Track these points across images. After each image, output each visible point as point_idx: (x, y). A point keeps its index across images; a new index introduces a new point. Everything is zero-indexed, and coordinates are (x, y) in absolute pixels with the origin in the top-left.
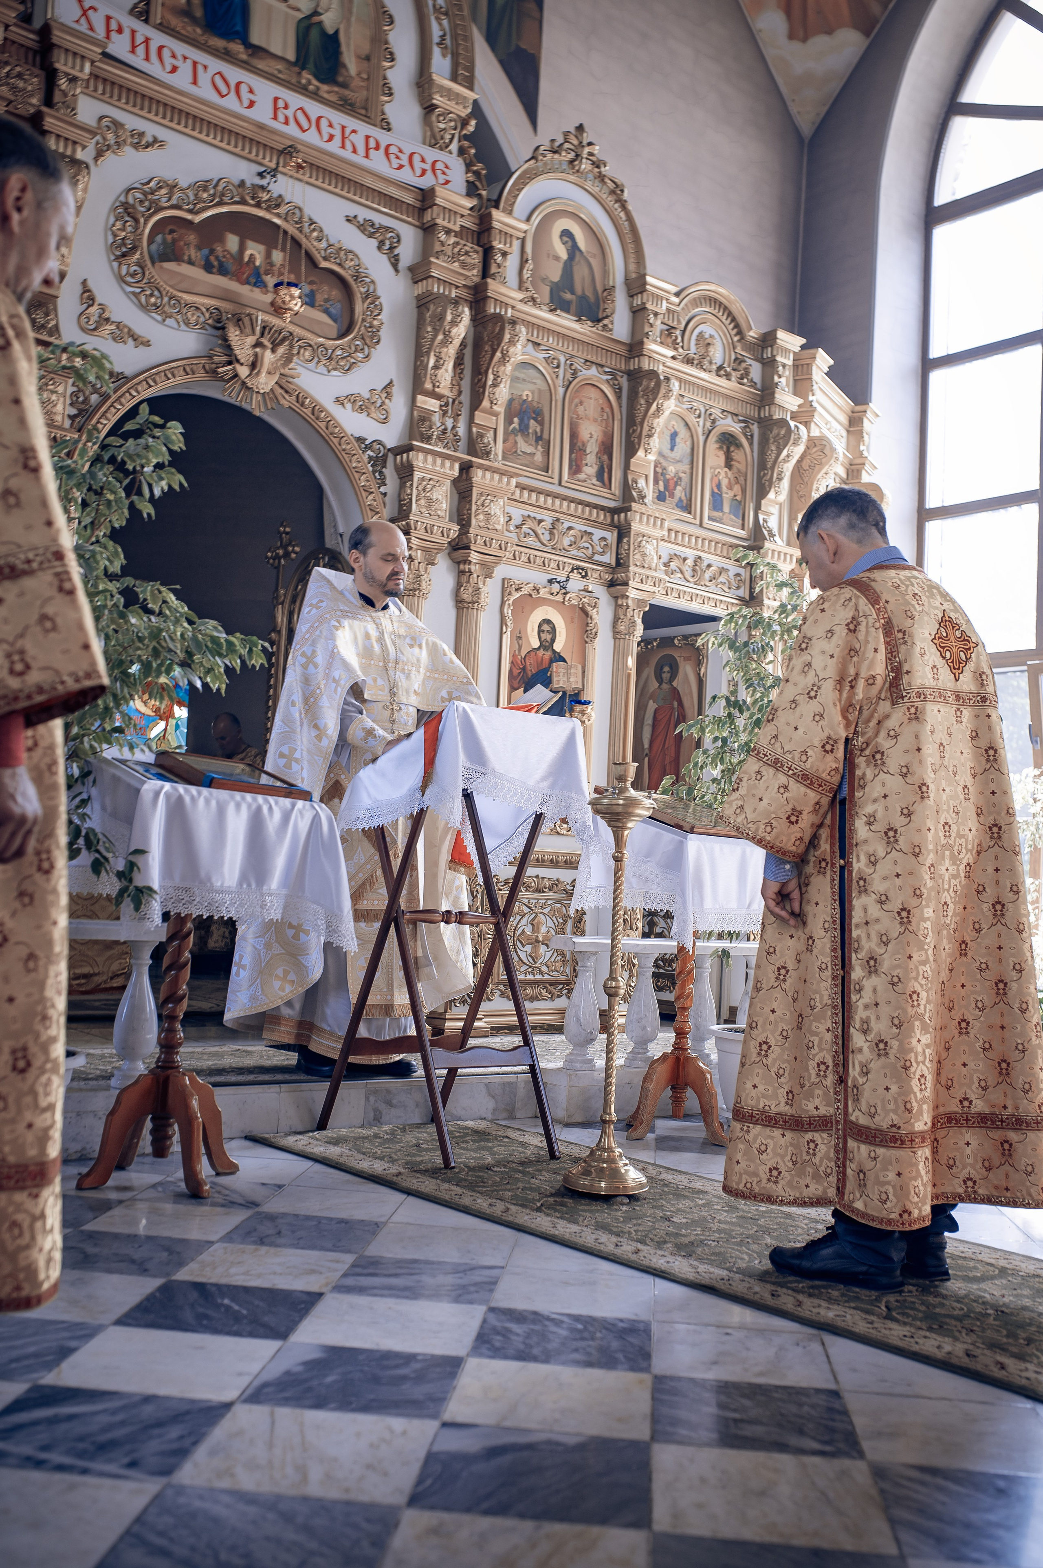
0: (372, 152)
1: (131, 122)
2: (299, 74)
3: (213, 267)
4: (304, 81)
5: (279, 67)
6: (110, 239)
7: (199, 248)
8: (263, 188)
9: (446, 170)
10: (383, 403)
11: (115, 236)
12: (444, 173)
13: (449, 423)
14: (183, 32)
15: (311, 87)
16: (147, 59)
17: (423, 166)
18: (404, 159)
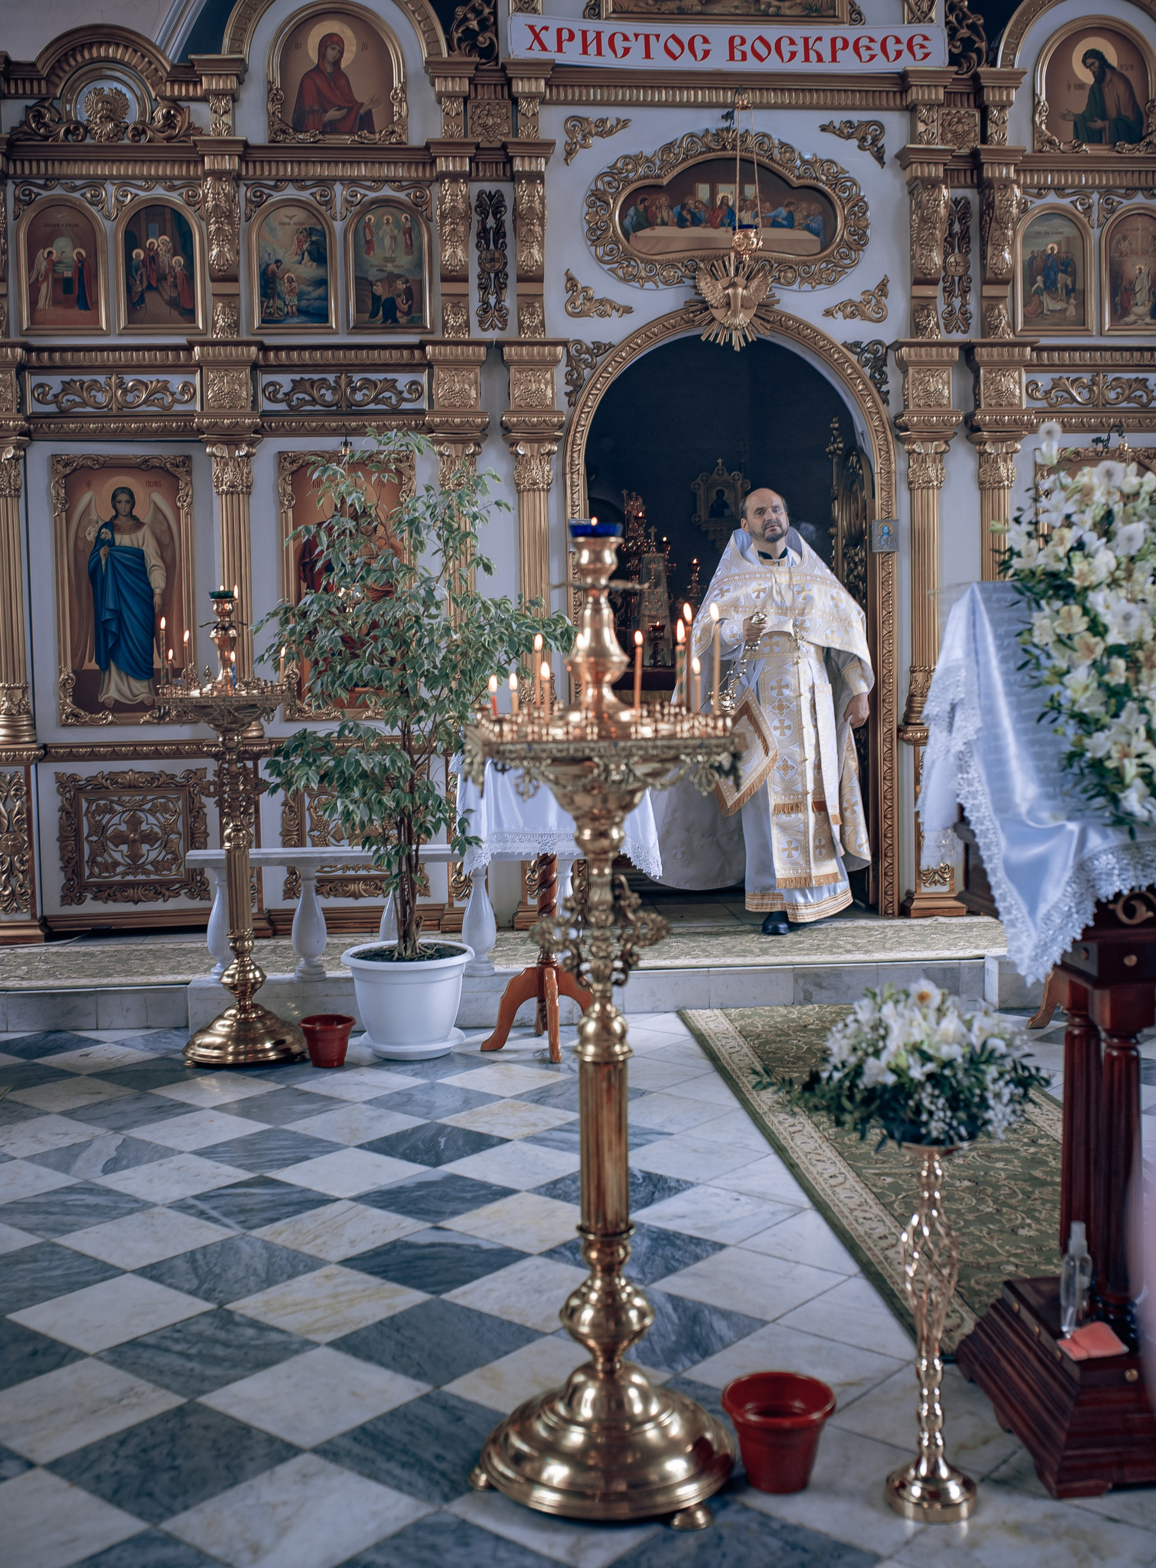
0: (839, 54)
1: (593, 113)
3: (686, 220)
4: (763, 7)
5: (736, 3)
6: (586, 228)
7: (671, 207)
8: (728, 129)
9: (925, 43)
10: (878, 302)
11: (589, 222)
12: (922, 46)
13: (957, 302)
14: (636, 9)
15: (772, 10)
16: (599, 53)
17: (899, 47)
18: (876, 47)
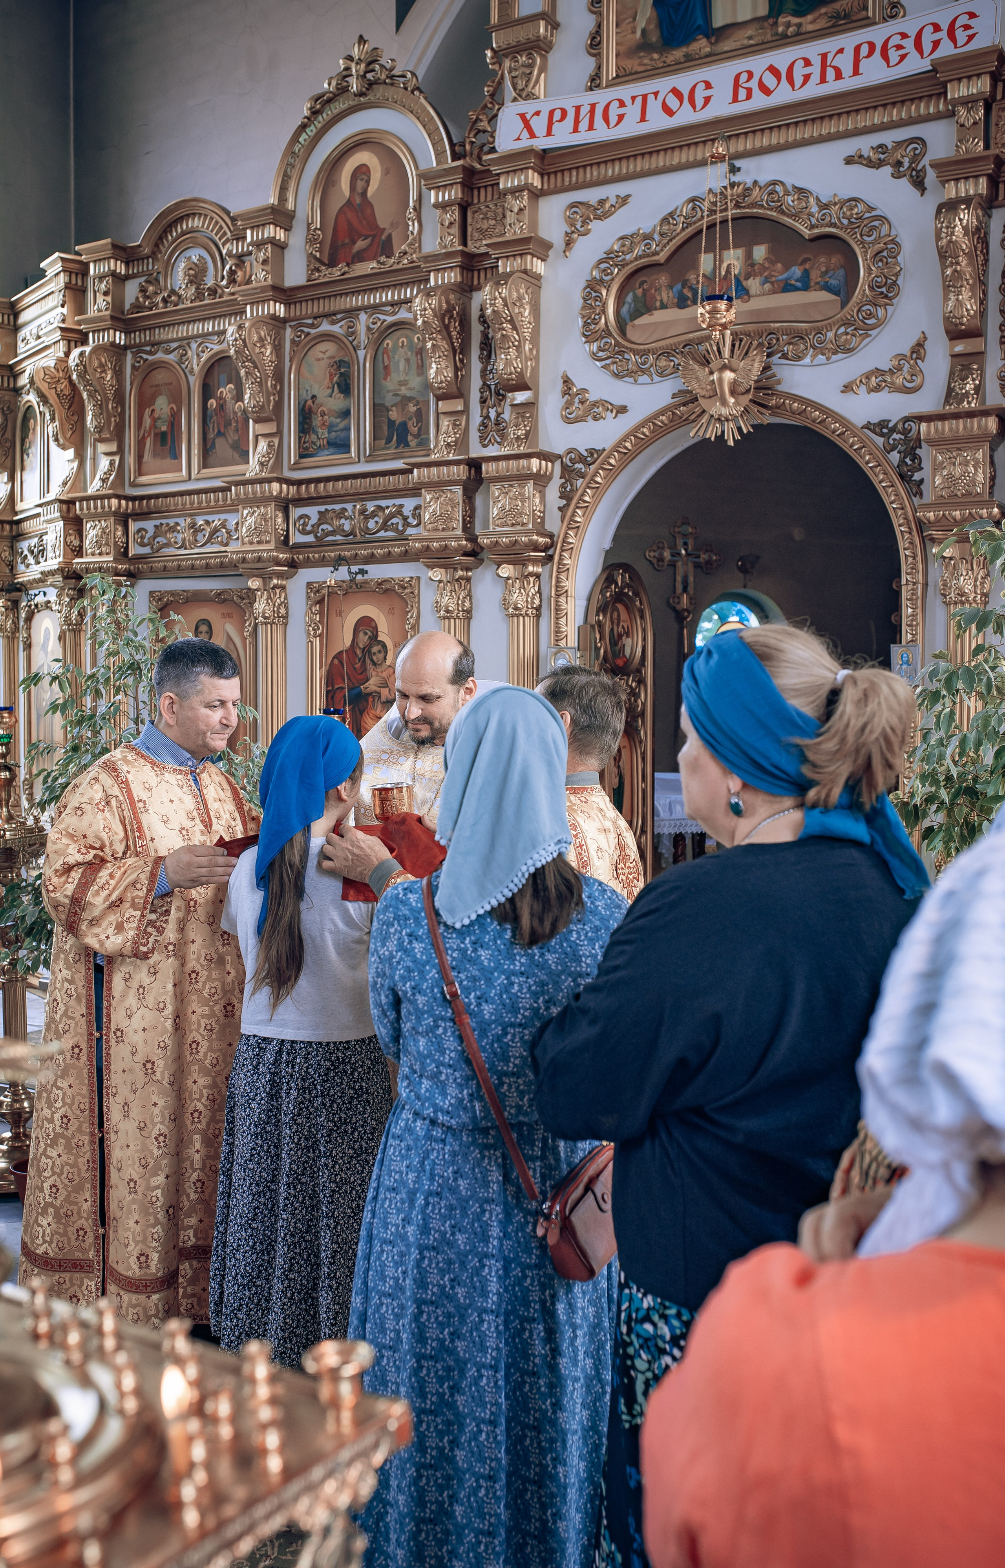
0: (864, 63)
2: (776, 24)
3: (688, 298)
4: (780, 29)
5: (750, 32)
6: (581, 323)
7: (670, 287)
8: (733, 185)
9: (971, 23)
10: (913, 367)
11: (583, 317)
12: (967, 29)
14: (639, 69)
16: (592, 127)
17: (937, 36)
18: (909, 44)
